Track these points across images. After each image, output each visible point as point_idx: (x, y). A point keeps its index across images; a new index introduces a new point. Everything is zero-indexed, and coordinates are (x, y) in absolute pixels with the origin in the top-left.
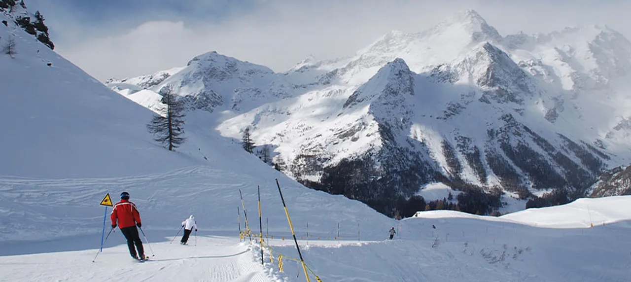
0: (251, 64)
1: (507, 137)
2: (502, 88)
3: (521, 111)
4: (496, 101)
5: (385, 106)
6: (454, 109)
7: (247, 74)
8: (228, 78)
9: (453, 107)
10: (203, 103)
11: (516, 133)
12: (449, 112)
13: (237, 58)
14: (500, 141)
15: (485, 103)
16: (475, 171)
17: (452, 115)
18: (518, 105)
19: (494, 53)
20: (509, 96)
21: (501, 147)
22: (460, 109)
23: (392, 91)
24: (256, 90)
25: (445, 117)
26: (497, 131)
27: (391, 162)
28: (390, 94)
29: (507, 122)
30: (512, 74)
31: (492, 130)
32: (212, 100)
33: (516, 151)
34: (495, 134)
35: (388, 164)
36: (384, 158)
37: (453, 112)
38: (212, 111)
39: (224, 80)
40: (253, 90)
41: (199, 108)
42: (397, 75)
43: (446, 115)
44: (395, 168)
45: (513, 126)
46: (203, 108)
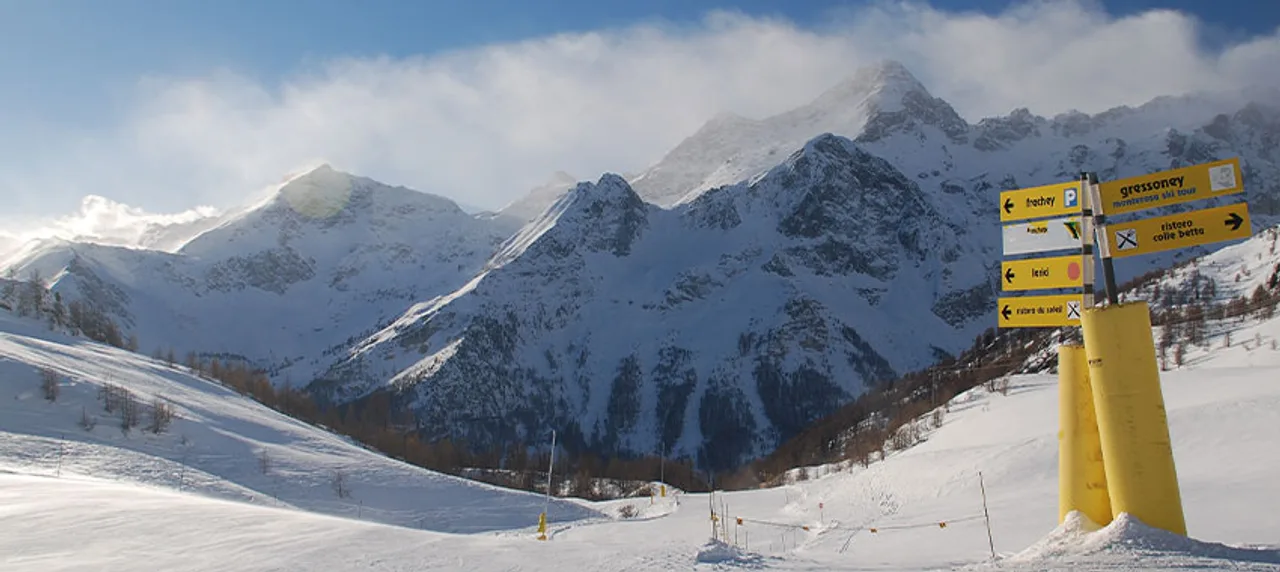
0: (411, 192)
1: (778, 351)
2: (836, 239)
3: (875, 294)
4: (813, 269)
5: (525, 278)
6: (690, 287)
7: (395, 213)
8: (345, 222)
9: (688, 283)
10: (266, 274)
11: (809, 342)
12: (677, 293)
13: (376, 179)
14: (759, 359)
15: (776, 273)
16: (661, 424)
17: (684, 301)
18: (876, 280)
19: (844, 160)
20: (853, 260)
21: (753, 374)
22: (708, 286)
23: (556, 245)
24: (396, 249)
25: (665, 303)
26: (761, 338)
27: (460, 397)
28: (549, 253)
29: (793, 317)
30: (889, 209)
31: (752, 334)
32: (286, 267)
33: (785, 382)
34: (753, 345)
35: (451, 401)
36: (445, 389)
37: (688, 292)
38: (283, 292)
39: (337, 225)
40: (391, 248)
41: (253, 285)
42: (587, 211)
43: (669, 300)
44: (468, 412)
45: (804, 328)
46: (263, 286)
